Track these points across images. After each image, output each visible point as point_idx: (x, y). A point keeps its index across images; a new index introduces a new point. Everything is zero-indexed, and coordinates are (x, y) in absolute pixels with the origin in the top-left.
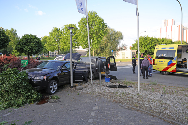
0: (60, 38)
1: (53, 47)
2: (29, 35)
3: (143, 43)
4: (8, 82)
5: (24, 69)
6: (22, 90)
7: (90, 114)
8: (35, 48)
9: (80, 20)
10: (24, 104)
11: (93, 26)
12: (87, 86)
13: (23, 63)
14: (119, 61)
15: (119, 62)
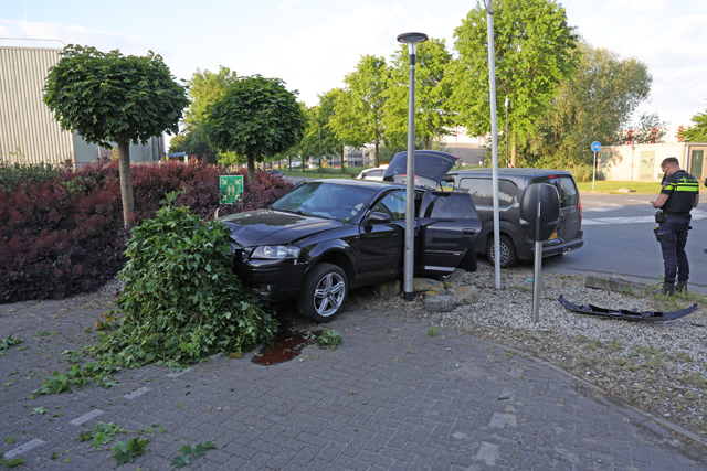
0: (383, 95)
1: (359, 130)
2: (254, 80)
4: (155, 261)
5: (230, 210)
6: (205, 297)
7: (477, 449)
8: (272, 131)
9: (463, 20)
10: (207, 355)
11: (516, 41)
12: (475, 298)
13: (225, 187)
14: (626, 191)
15: (624, 194)
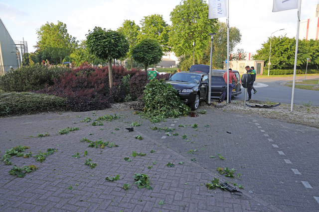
3: (276, 49)
9: (174, 9)
13: (150, 75)
